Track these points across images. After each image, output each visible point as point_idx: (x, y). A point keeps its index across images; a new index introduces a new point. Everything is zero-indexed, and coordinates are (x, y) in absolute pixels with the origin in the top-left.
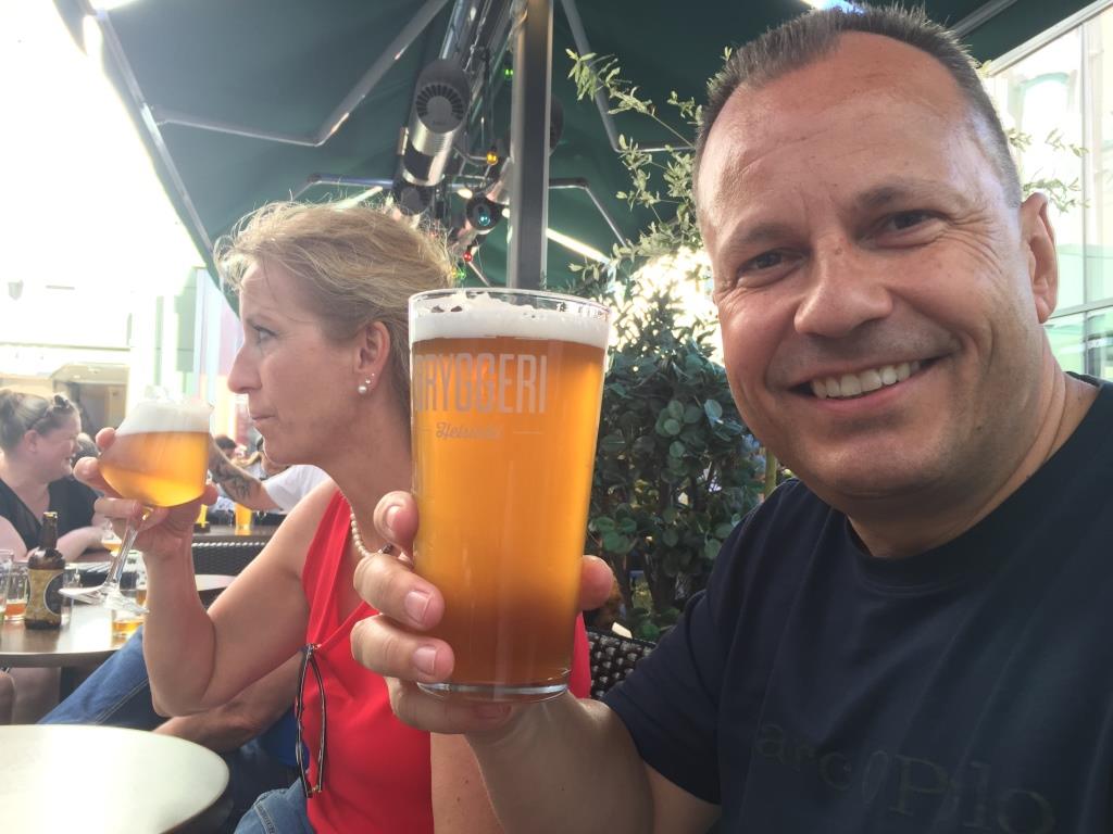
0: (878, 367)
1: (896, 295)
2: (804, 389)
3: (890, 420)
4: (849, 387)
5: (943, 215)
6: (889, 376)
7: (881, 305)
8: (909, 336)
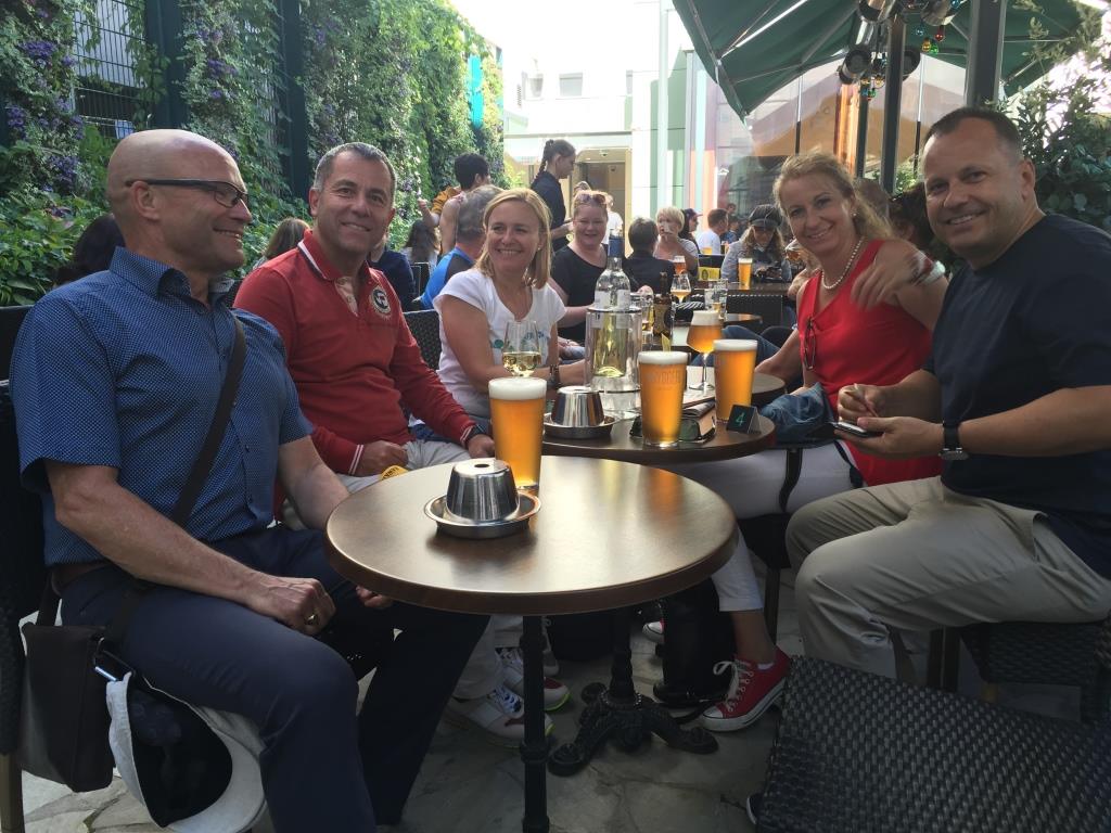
0: (966, 215)
1: (971, 197)
2: (949, 222)
3: (969, 229)
4: (959, 221)
5: (984, 173)
6: (969, 217)
7: (965, 200)
8: (975, 207)
